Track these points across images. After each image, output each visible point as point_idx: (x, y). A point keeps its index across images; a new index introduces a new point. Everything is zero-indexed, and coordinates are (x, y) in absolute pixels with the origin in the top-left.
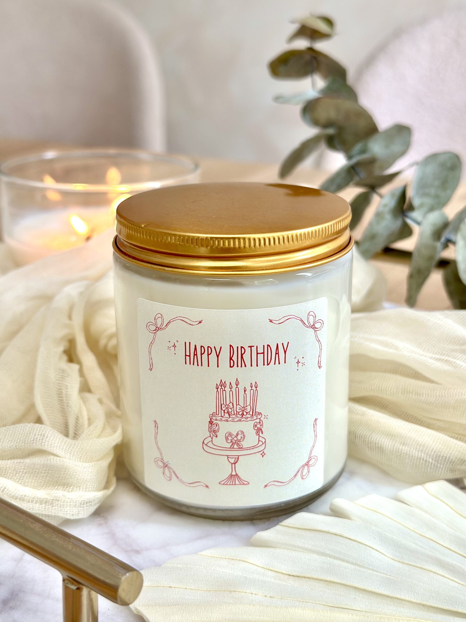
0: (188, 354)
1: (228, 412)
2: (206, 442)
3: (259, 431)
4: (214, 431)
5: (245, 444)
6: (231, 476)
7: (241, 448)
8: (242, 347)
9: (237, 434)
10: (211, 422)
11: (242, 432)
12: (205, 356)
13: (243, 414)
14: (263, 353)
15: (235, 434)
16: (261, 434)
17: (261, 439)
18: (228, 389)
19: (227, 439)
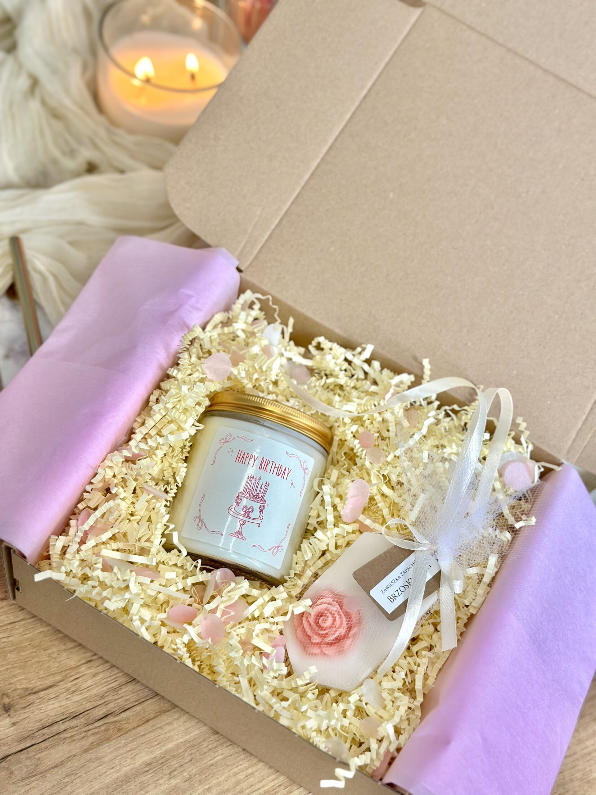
0: (239, 456)
1: (249, 494)
2: (231, 508)
3: (261, 511)
4: (238, 503)
5: (252, 515)
6: (238, 531)
7: (249, 517)
8: (268, 460)
10: (238, 497)
11: (253, 508)
12: (248, 459)
13: (256, 497)
14: (278, 468)
15: (249, 508)
16: (261, 513)
17: (261, 516)
18: (253, 480)
19: (243, 509)
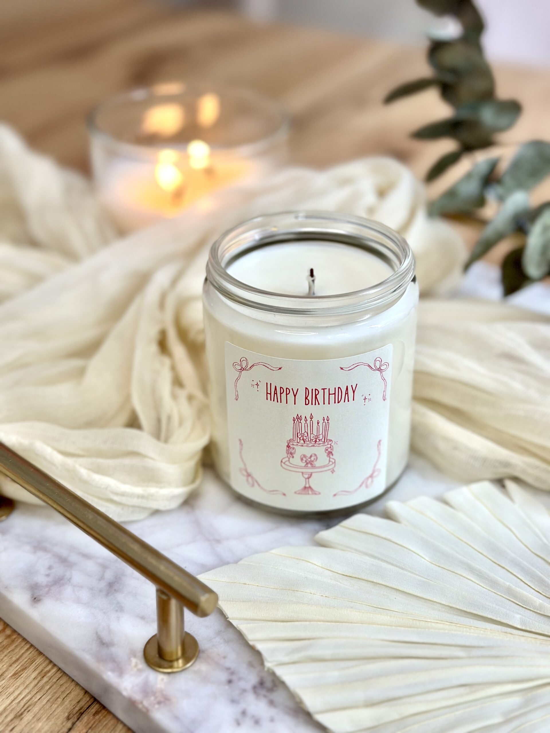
0: (269, 392)
1: (303, 440)
2: (284, 461)
3: (330, 454)
4: (291, 454)
5: (317, 464)
6: (305, 487)
7: (313, 467)
8: (316, 390)
9: (311, 456)
10: (288, 446)
11: (315, 455)
12: (284, 395)
13: (316, 441)
14: (335, 394)
15: (309, 456)
16: (331, 456)
17: (331, 460)
18: (303, 421)
19: (302, 459)
